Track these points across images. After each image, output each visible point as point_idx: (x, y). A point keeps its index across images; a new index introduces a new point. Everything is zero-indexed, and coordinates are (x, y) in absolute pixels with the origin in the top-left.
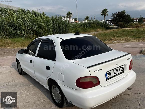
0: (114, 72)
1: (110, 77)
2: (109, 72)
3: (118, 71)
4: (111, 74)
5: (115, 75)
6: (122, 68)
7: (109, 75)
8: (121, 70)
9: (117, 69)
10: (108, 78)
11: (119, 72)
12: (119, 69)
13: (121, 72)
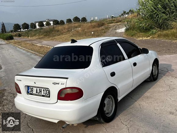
0: (37, 91)
1: (31, 93)
2: (32, 88)
3: (41, 91)
4: (33, 90)
5: (37, 94)
6: (47, 91)
7: (31, 90)
8: (45, 93)
9: (41, 89)
10: (30, 93)
11: (43, 94)
12: (44, 90)
13: (45, 95)
